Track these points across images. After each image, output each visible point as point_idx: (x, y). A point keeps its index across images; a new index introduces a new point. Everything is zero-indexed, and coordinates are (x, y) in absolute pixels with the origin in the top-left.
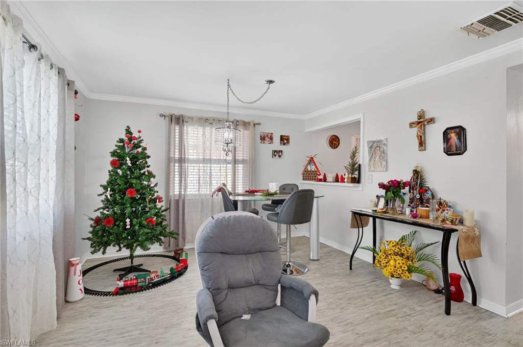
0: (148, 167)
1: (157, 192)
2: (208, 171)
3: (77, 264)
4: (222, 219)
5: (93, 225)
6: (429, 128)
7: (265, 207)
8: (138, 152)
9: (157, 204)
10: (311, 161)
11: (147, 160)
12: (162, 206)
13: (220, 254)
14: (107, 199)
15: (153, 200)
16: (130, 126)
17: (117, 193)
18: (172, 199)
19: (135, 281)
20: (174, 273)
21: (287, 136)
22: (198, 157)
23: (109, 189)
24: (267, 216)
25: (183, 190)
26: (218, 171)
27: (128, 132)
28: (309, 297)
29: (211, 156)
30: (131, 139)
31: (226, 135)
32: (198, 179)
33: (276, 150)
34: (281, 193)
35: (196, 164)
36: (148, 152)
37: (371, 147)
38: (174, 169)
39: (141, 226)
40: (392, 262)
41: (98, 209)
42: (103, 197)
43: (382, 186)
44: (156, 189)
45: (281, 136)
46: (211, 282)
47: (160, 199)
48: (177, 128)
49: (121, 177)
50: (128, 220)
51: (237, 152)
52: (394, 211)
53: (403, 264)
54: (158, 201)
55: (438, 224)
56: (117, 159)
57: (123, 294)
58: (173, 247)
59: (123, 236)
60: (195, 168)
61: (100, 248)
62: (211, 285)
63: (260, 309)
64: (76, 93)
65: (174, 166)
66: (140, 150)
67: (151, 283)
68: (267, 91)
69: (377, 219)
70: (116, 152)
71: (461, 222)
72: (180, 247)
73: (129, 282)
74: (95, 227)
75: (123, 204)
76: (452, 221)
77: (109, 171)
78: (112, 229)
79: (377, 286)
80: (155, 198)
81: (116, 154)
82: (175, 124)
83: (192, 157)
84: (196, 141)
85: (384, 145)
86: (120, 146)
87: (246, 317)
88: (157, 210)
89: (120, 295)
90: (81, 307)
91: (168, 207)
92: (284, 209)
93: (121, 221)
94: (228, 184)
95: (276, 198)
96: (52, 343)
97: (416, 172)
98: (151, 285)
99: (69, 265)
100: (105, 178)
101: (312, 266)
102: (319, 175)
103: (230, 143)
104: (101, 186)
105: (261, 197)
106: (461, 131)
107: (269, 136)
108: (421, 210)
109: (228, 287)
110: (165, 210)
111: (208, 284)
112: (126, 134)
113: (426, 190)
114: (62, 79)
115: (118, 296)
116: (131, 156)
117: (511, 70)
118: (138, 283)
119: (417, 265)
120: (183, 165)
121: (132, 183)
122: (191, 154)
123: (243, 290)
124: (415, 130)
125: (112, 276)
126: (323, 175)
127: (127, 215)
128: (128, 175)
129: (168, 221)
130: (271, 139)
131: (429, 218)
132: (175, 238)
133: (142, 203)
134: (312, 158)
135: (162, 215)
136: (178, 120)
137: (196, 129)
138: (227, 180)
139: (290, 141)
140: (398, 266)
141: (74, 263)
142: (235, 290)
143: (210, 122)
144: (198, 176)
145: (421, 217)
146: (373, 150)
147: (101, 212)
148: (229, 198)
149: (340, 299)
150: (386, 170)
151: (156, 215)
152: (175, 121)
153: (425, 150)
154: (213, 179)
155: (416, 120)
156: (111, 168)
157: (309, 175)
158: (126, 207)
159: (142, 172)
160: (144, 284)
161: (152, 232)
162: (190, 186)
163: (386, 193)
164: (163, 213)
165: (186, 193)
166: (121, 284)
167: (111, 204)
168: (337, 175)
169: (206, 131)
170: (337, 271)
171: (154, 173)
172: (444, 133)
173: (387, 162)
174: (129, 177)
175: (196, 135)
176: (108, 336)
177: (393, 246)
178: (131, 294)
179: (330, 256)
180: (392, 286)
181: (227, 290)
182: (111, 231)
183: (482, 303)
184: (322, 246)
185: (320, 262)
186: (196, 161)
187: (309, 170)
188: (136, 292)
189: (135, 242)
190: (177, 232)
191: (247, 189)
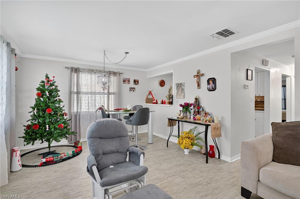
0: (59, 96)
1: (64, 110)
2: (94, 99)
3: (18, 150)
4: (100, 122)
5: (26, 129)
6: (202, 78)
7: (126, 118)
8: (53, 88)
9: (64, 117)
10: (150, 93)
11: (58, 92)
12: (67, 118)
13: (99, 139)
14: (34, 115)
15: (62, 114)
16: (48, 74)
17: (41, 111)
18: (73, 114)
19: (52, 159)
20: (75, 154)
21: (137, 80)
22: (88, 91)
23: (36, 109)
24: (126, 122)
25: (79, 109)
26: (99, 99)
27: (47, 77)
28: (140, 155)
29: (95, 91)
30: (48, 81)
31: (103, 80)
32: (88, 103)
33: (131, 87)
34: (133, 110)
35: (87, 95)
36: (59, 88)
37: (177, 87)
38: (74, 98)
39: (55, 129)
40: (184, 141)
41: (29, 120)
42: (32, 114)
43: (181, 105)
44: (63, 109)
45: (134, 80)
46: (94, 151)
47: (66, 114)
48: (75, 75)
49: (43, 102)
50: (47, 126)
51: (110, 89)
52: (186, 117)
53: (189, 142)
54: (65, 115)
55: (204, 123)
56: (40, 92)
57: (45, 166)
58: (73, 141)
59: (45, 135)
60: (86, 97)
61: (31, 142)
62: (95, 153)
63: (119, 163)
64: (16, 55)
65: (74, 96)
66: (54, 87)
67: (62, 159)
68: (125, 57)
69: (180, 122)
70: (40, 88)
71: (213, 121)
72: (78, 140)
73: (49, 159)
74: (27, 130)
75: (44, 117)
76: (209, 121)
77: (35, 99)
78: (38, 130)
79: (178, 153)
80: (63, 114)
81: (40, 89)
82: (74, 73)
83: (84, 91)
84: (86, 82)
85: (183, 86)
86: (42, 85)
87: (111, 167)
88: (64, 120)
89: (43, 166)
90: (21, 174)
91: (71, 118)
92: (134, 118)
93: (43, 126)
94: (105, 106)
95: (130, 112)
96: (6, 191)
97: (196, 99)
98: (61, 160)
99: (13, 151)
100: (33, 103)
101: (150, 146)
102: (154, 101)
103: (105, 84)
104: (31, 107)
105: (123, 112)
106: (214, 80)
107: (128, 80)
108: (198, 116)
109: (102, 153)
110: (69, 120)
111: (93, 152)
112: (46, 78)
113: (200, 107)
114: (9, 48)
115: (42, 167)
116: (49, 91)
117: (232, 54)
118: (54, 159)
119: (195, 142)
120: (79, 95)
121: (49, 106)
122: (83, 89)
123: (110, 155)
124: (196, 79)
125: (37, 157)
126: (156, 100)
127: (47, 123)
128: (47, 101)
129: (71, 126)
130: (129, 81)
131: (200, 120)
132: (75, 135)
133: (55, 117)
134: (151, 92)
135: (67, 123)
136: (76, 70)
137: (87, 75)
138: (104, 104)
139: (139, 83)
140: (187, 143)
141: (15, 150)
142: (106, 155)
143: (95, 71)
144: (88, 101)
145: (197, 120)
146: (178, 88)
147: (31, 122)
148: (105, 113)
149: (160, 160)
150: (184, 98)
151: (63, 123)
152: (74, 71)
153: (200, 88)
154: (96, 103)
155: (196, 74)
156: (36, 97)
157: (149, 101)
158: (46, 119)
159: (55, 99)
160: (57, 160)
161: (61, 132)
162: (83, 107)
163: (183, 109)
164: (67, 122)
165: (81, 111)
166: (44, 160)
167: (37, 118)
168: (162, 101)
169: (93, 77)
170: (161, 148)
171: (62, 100)
172: (207, 81)
173: (184, 94)
174: (47, 102)
175: (87, 79)
176: (38, 185)
177: (186, 134)
178: (50, 165)
179: (158, 141)
180: (185, 153)
181: (102, 155)
182: (38, 132)
183: (222, 157)
184: (154, 136)
185: (153, 144)
186: (87, 93)
187: (149, 98)
188: (53, 164)
189: (51, 138)
190: (75, 131)
191: (116, 108)
